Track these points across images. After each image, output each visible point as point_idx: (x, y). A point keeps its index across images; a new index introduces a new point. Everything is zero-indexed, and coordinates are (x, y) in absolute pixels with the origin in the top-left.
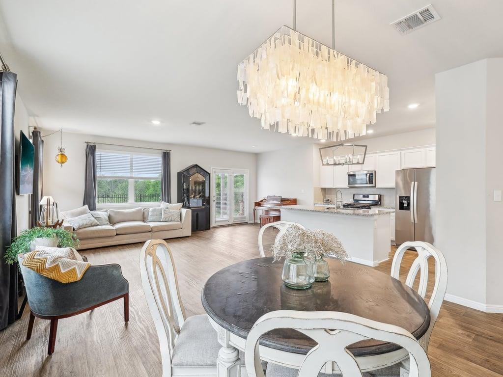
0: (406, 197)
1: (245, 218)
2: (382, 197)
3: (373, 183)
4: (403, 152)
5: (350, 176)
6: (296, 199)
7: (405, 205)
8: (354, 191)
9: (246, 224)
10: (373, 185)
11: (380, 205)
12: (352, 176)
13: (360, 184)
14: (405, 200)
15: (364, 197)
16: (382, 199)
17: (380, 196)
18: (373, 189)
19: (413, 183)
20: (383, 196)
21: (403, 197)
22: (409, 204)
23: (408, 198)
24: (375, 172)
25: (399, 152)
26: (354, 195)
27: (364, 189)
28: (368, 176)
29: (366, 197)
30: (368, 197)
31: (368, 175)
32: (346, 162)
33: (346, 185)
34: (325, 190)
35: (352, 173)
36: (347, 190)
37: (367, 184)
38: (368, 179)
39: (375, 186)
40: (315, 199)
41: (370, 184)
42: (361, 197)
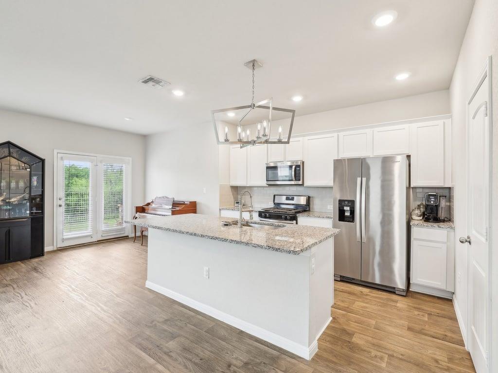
0: (349, 201)
1: (123, 229)
2: (311, 199)
3: (300, 180)
4: (341, 134)
5: (269, 168)
6: (196, 202)
7: (347, 214)
8: (274, 191)
9: (125, 238)
10: (300, 182)
11: (309, 210)
12: (272, 169)
13: (283, 180)
14: (347, 206)
15: (287, 199)
16: (311, 203)
17: (309, 199)
18: (300, 189)
19: (359, 180)
20: (313, 197)
21: (345, 201)
22: (352, 212)
23: (352, 203)
24: (303, 163)
25: (335, 135)
26: (274, 196)
27: (287, 188)
28: (293, 170)
29: (290, 199)
30: (292, 199)
31: (294, 167)
32: (258, 138)
33: (264, 183)
34: (235, 189)
35: (272, 165)
36: (265, 189)
37: (292, 180)
38: (293, 173)
39: (302, 185)
40: (221, 202)
41: (296, 180)
42: (283, 200)
